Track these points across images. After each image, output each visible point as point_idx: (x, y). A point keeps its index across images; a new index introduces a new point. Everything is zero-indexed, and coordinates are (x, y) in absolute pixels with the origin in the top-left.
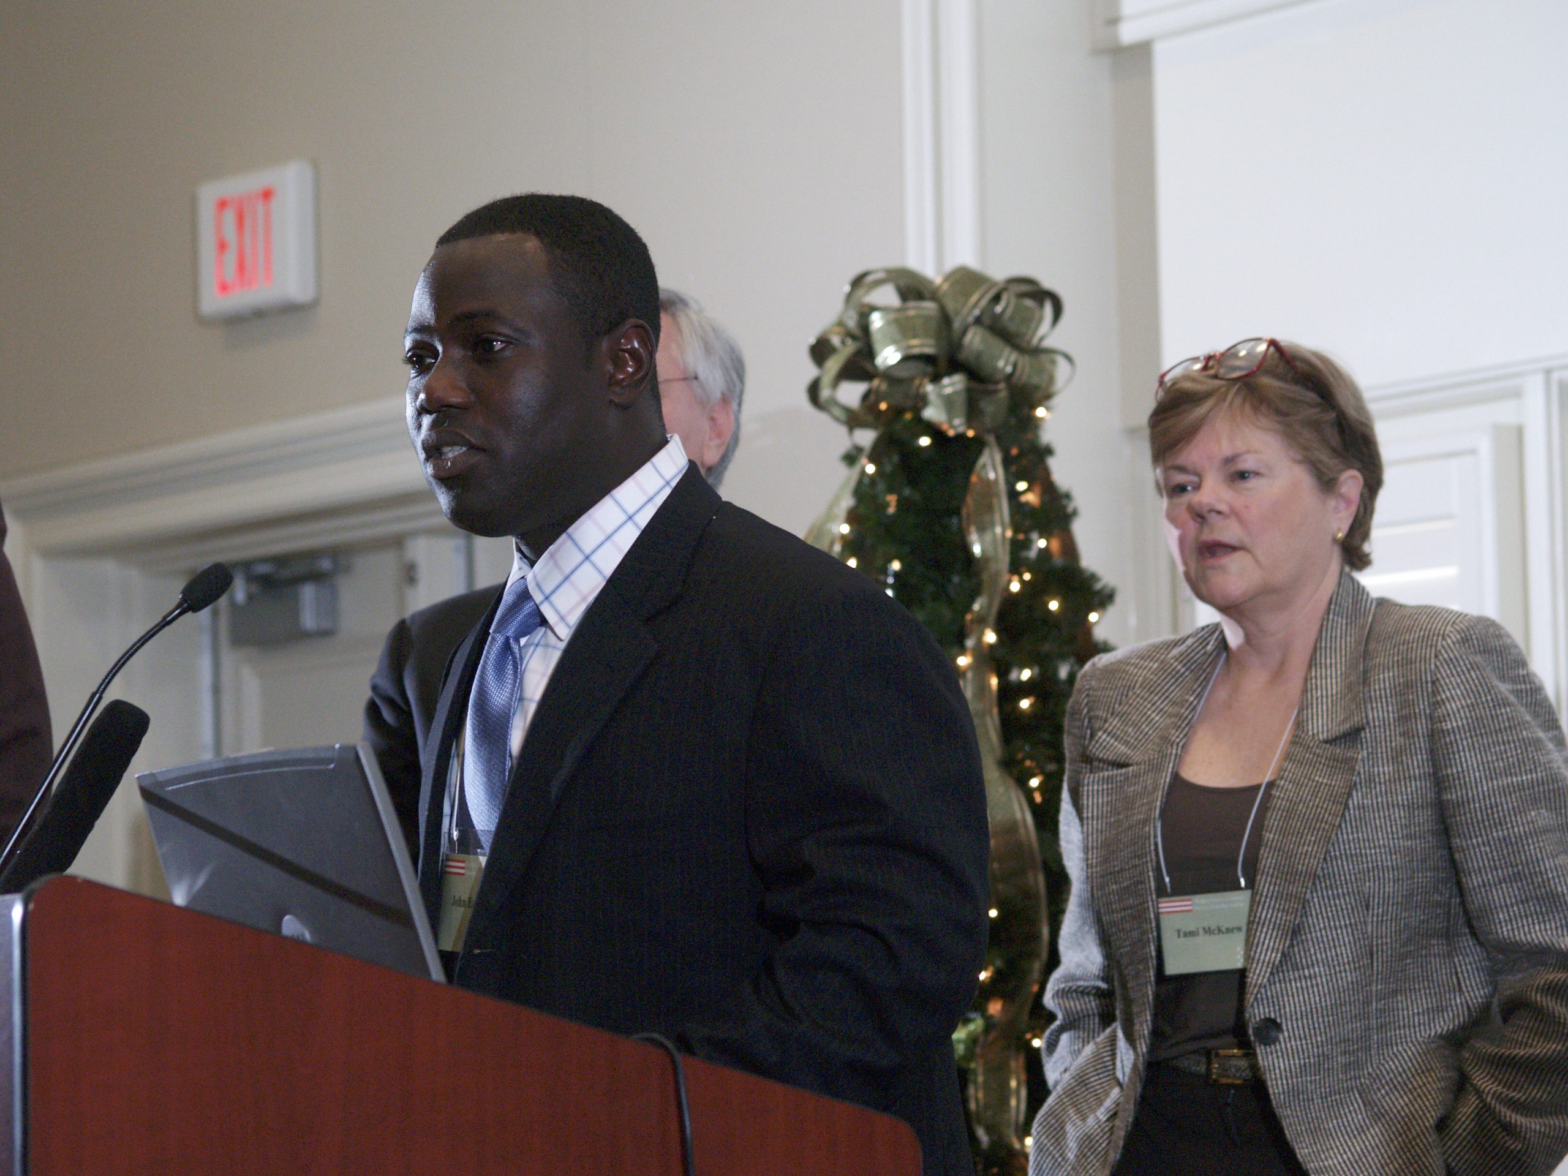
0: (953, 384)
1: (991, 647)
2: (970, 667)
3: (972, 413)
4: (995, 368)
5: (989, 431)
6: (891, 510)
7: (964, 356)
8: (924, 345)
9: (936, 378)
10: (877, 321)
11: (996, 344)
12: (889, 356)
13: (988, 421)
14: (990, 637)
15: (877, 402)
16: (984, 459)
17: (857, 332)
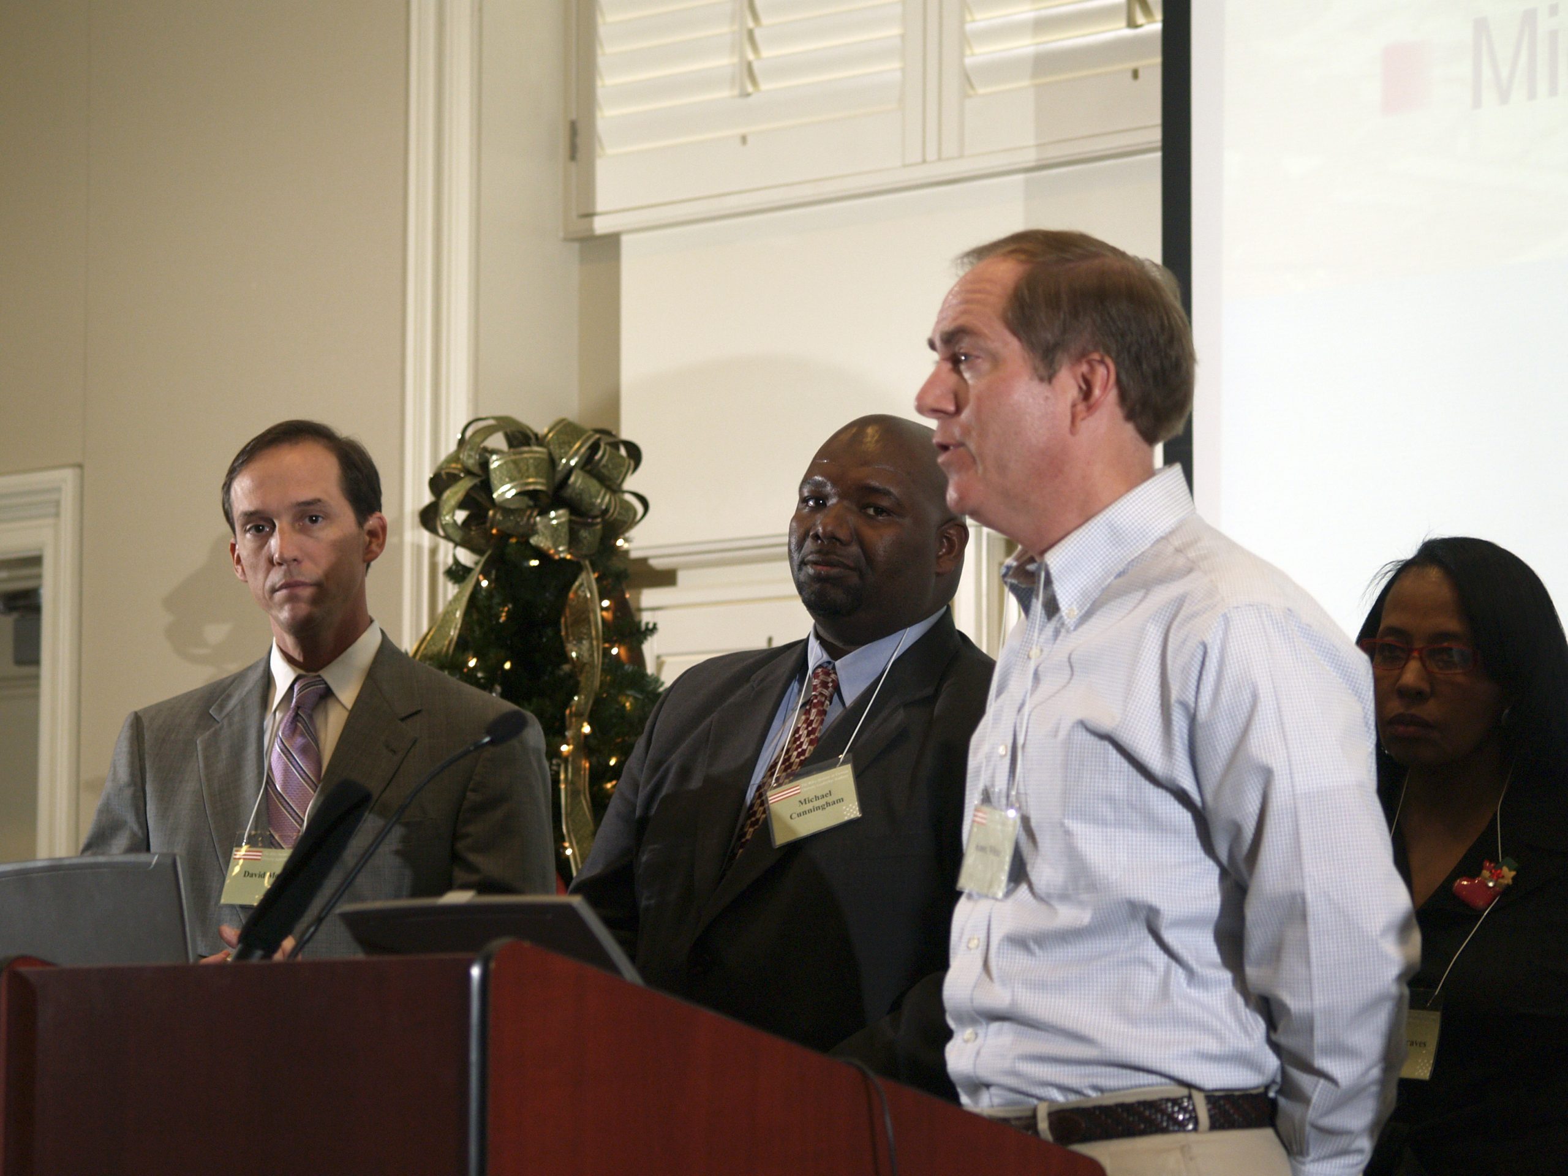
0: (556, 517)
1: (586, 736)
2: (572, 753)
3: (573, 541)
4: (593, 504)
5: (585, 557)
6: (502, 620)
7: (568, 493)
8: (536, 483)
9: (544, 512)
10: (495, 463)
11: (594, 485)
12: (505, 491)
13: (585, 551)
14: (586, 729)
15: (492, 529)
16: (582, 578)
17: (476, 469)
